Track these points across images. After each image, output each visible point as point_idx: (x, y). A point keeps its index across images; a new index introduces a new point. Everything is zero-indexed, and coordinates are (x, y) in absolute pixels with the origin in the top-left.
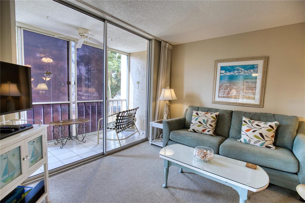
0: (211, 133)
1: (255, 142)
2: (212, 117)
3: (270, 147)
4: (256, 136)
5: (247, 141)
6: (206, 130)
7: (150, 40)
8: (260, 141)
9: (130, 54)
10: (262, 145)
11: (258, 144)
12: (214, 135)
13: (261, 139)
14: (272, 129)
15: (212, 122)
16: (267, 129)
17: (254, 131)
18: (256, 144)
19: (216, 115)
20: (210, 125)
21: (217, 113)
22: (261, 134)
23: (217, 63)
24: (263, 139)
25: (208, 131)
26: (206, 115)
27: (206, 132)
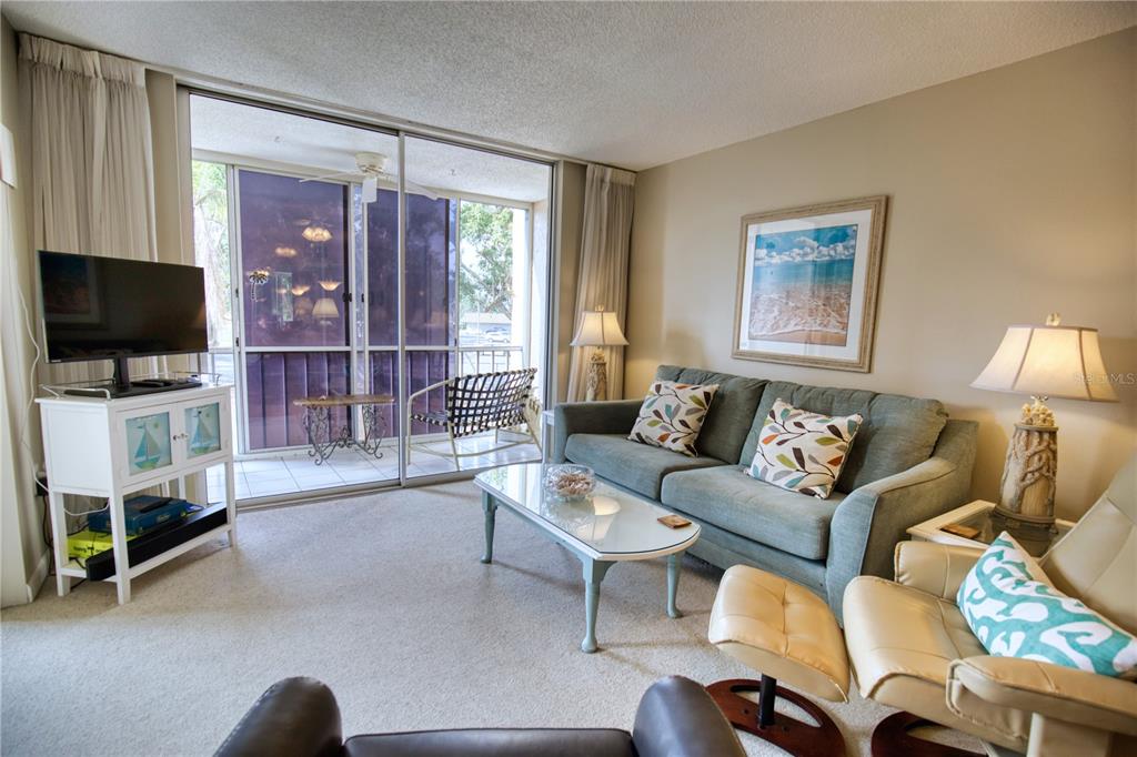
0: (679, 446)
1: (778, 476)
2: (694, 398)
3: (812, 494)
4: (782, 458)
6: (668, 435)
7: (552, 164)
8: (789, 473)
9: (533, 204)
10: (792, 485)
11: (782, 482)
12: (688, 452)
13: (792, 465)
14: (834, 437)
15: (689, 412)
16: (819, 436)
17: (780, 443)
18: (777, 483)
19: (707, 395)
20: (683, 423)
21: (711, 388)
22: (798, 453)
23: (747, 226)
24: (799, 468)
25: (674, 441)
26: (679, 392)
27: (668, 443)
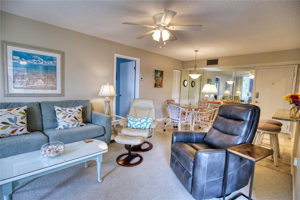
0: (26, 130)
1: (73, 125)
2: (20, 113)
3: (83, 125)
4: (72, 120)
5: (66, 126)
6: (16, 130)
8: (75, 123)
10: (78, 125)
11: (75, 126)
12: (29, 132)
13: (76, 121)
14: (80, 111)
15: (22, 118)
17: (69, 117)
18: (73, 127)
19: (25, 110)
20: (22, 123)
21: (25, 107)
22: (75, 117)
23: (6, 45)
24: (77, 121)
26: (11, 112)
